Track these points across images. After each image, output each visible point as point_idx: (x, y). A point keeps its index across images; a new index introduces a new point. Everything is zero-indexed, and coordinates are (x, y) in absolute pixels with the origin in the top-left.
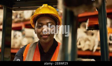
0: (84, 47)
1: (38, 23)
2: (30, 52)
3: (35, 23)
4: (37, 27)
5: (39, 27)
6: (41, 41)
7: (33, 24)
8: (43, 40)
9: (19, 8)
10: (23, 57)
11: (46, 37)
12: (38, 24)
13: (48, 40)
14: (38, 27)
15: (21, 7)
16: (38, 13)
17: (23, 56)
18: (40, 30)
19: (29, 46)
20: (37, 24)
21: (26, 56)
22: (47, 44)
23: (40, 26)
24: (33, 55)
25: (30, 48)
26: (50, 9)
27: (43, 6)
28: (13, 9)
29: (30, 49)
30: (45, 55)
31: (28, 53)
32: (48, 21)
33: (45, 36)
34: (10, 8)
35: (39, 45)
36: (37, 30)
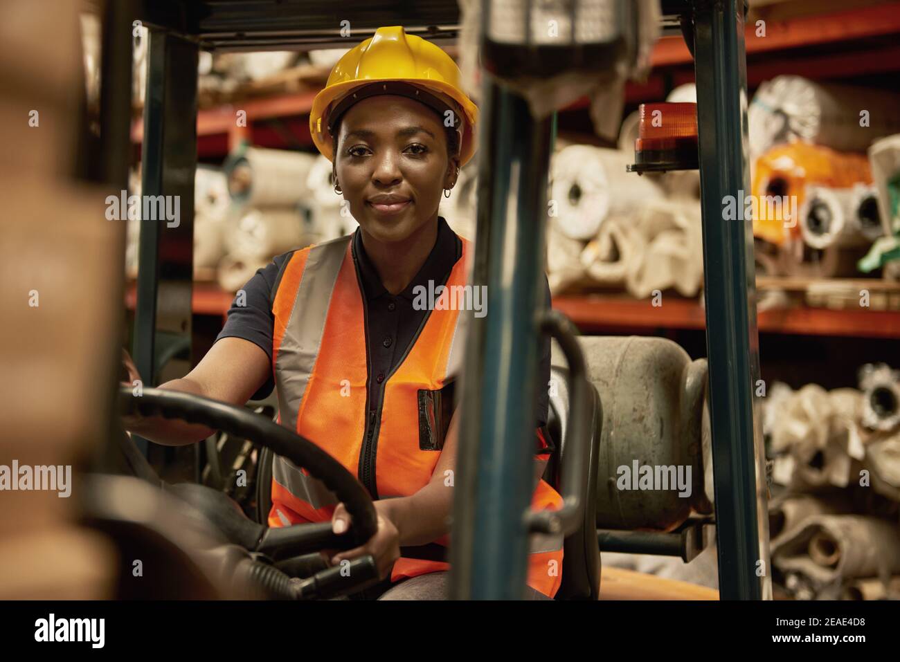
0: (640, 277)
1: (351, 133)
2: (310, 290)
3: (335, 132)
4: (344, 155)
5: (356, 153)
6: (367, 234)
7: (325, 137)
8: (376, 228)
9: (241, 37)
10: (272, 317)
11: (393, 207)
12: (352, 137)
13: (402, 227)
14: (351, 153)
15: (248, 34)
16: (347, 80)
17: (273, 311)
18: (360, 171)
19: (301, 262)
20: (347, 136)
21: (286, 312)
22: (400, 246)
23: (361, 151)
24: (328, 308)
25: (312, 269)
26: (415, 56)
27: (377, 38)
28: (202, 43)
29: (309, 276)
30: (392, 306)
31: (298, 297)
32: (404, 122)
33: (389, 204)
34: (188, 37)
35: (355, 256)
36: (345, 173)
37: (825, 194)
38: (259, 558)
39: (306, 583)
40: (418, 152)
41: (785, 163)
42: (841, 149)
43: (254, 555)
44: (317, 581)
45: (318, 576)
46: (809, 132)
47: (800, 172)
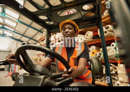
33: (67, 35)
37: (97, 53)
38: (50, 78)
39: (59, 83)
40: (70, 29)
41: (93, 51)
42: (97, 50)
43: (49, 78)
44: (61, 83)
45: (61, 82)
46: (95, 49)
47: (95, 51)
